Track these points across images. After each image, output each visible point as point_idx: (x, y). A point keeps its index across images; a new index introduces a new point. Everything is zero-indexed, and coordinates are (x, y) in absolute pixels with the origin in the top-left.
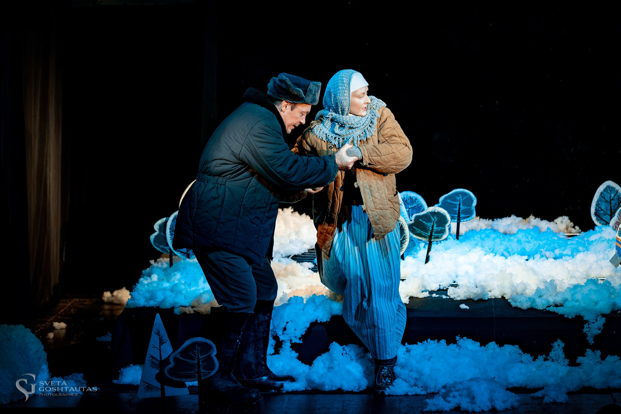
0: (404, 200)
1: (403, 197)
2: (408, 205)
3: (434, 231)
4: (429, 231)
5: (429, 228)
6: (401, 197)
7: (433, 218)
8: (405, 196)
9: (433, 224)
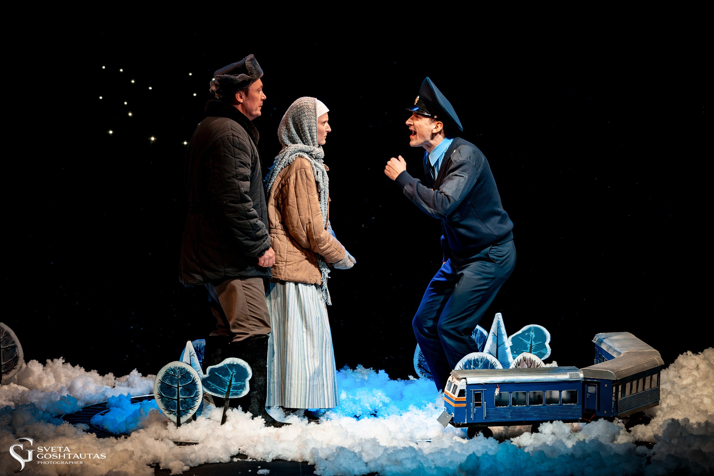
0: (197, 349)
1: (196, 346)
2: (202, 355)
3: (232, 386)
4: (226, 386)
5: (226, 382)
6: (194, 346)
7: (232, 371)
8: (198, 346)
9: (232, 378)
